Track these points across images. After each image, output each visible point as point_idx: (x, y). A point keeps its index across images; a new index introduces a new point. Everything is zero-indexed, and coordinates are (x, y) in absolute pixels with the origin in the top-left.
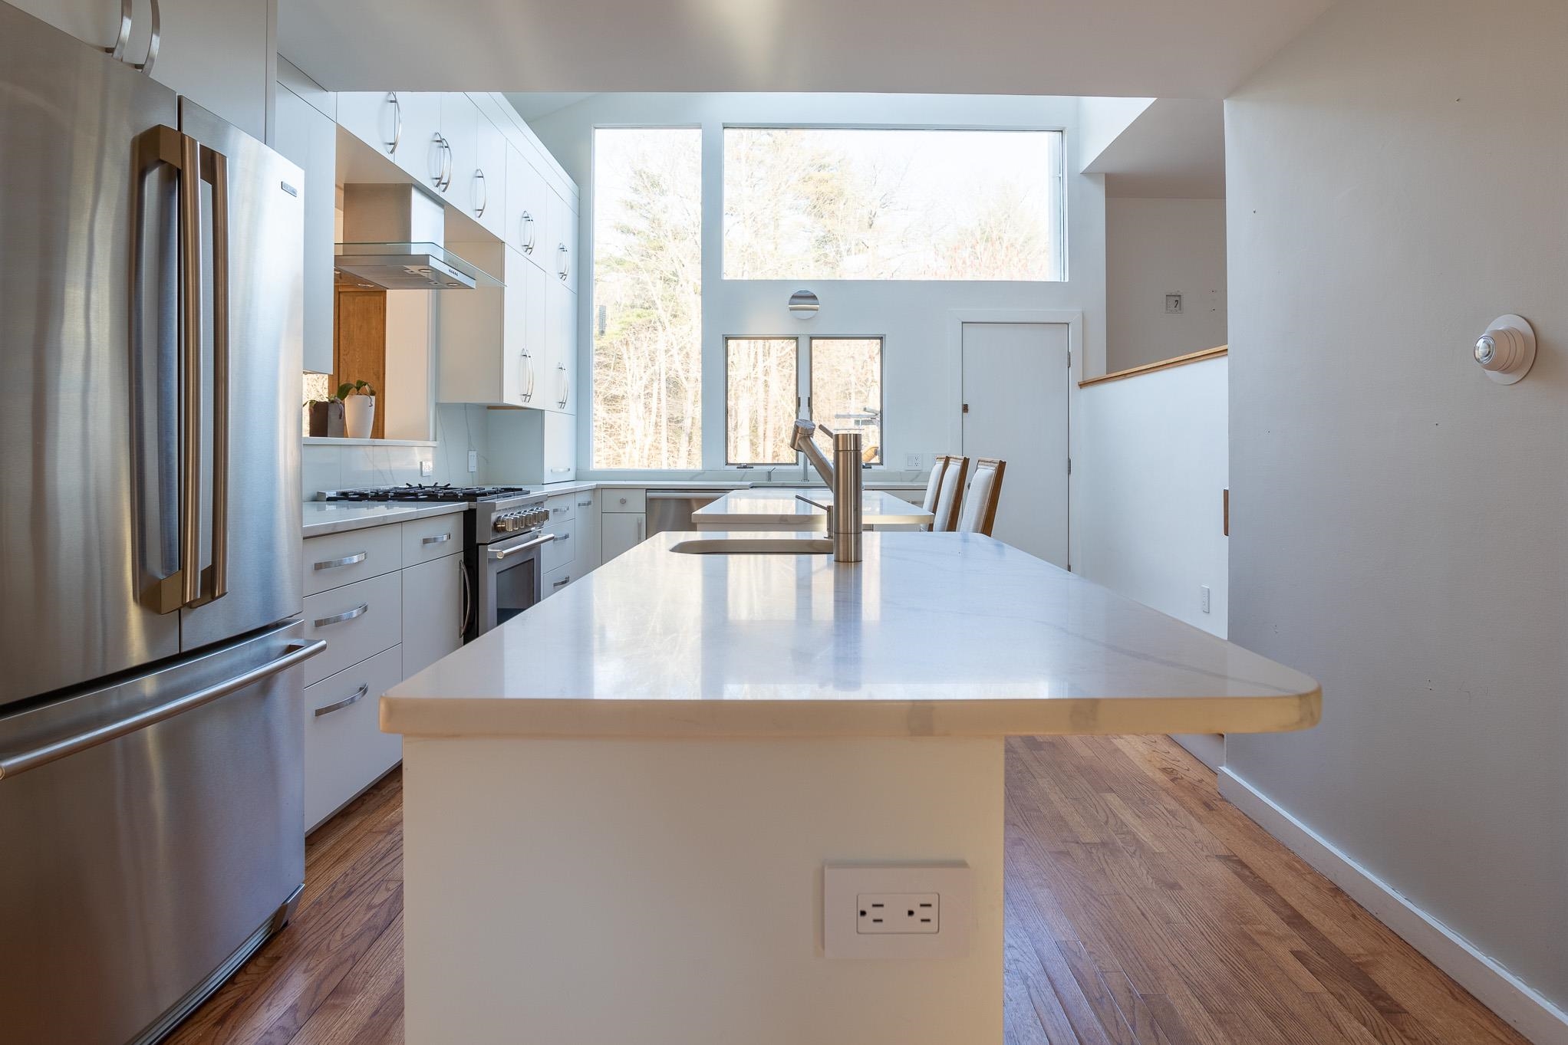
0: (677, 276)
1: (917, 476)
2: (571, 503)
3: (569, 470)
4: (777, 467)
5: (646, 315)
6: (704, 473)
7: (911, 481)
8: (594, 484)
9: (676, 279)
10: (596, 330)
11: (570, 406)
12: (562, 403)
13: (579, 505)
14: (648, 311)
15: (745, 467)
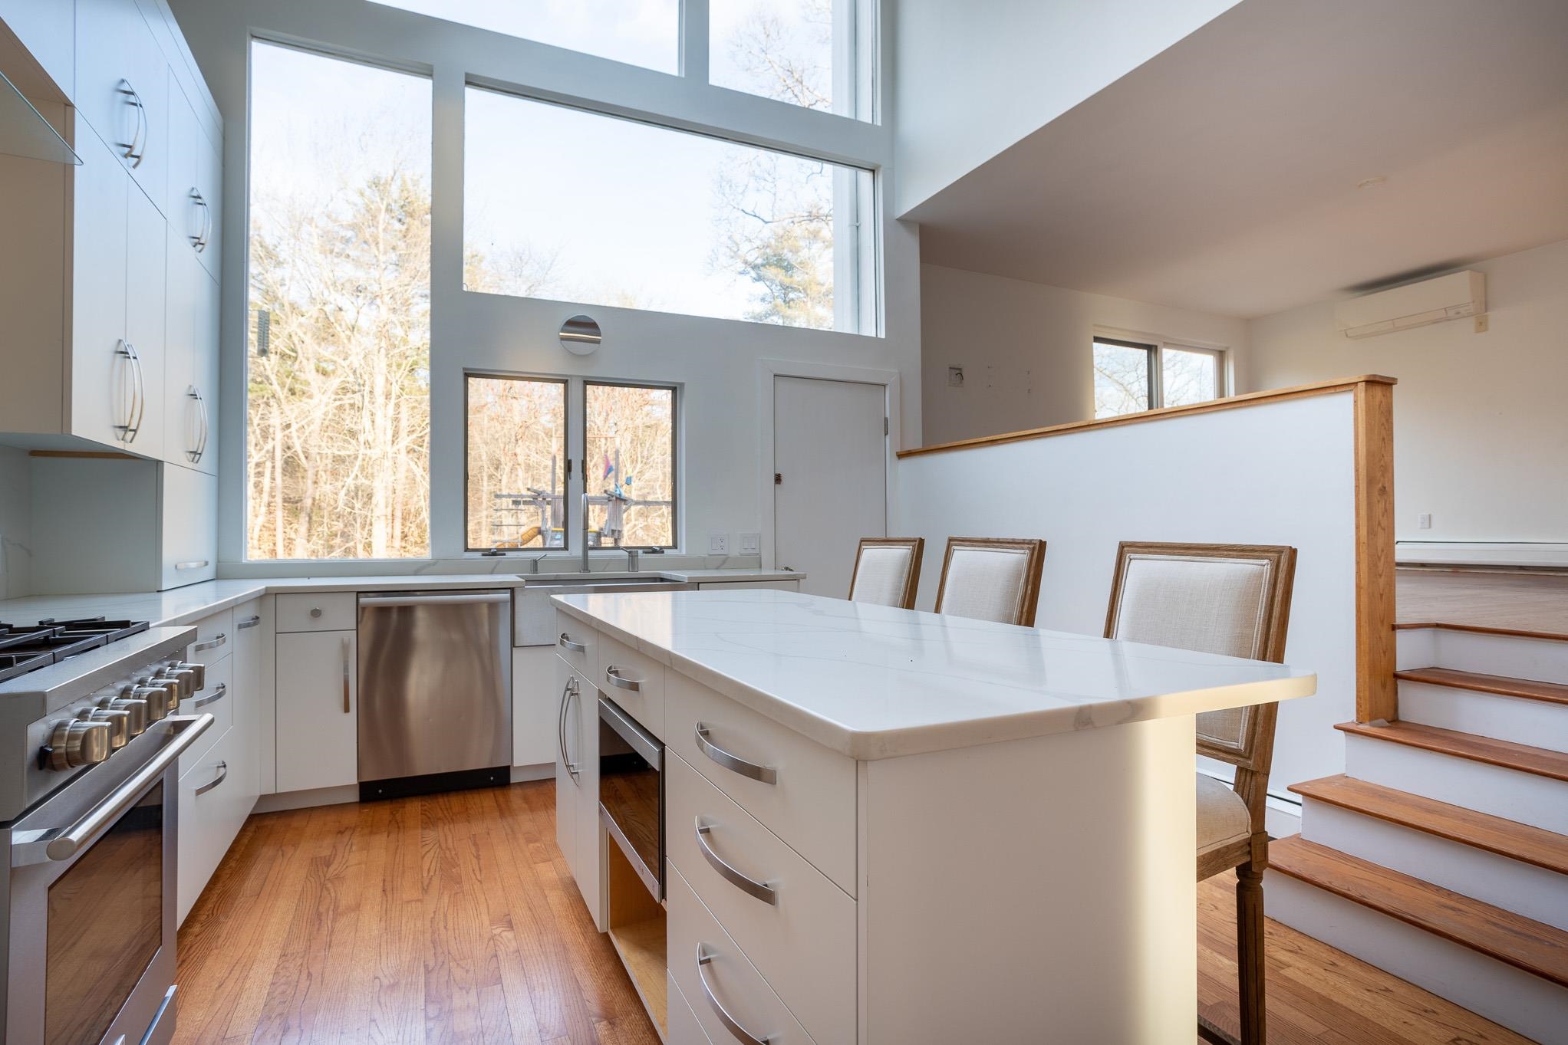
0: (296, 352)
1: (724, 562)
2: (227, 627)
3: (206, 564)
4: (550, 554)
5: (258, 389)
6: (434, 564)
7: (717, 568)
8: (258, 586)
9: (294, 354)
10: (252, 349)
11: (207, 461)
12: (195, 453)
13: (240, 627)
14: (261, 386)
15: (494, 554)
